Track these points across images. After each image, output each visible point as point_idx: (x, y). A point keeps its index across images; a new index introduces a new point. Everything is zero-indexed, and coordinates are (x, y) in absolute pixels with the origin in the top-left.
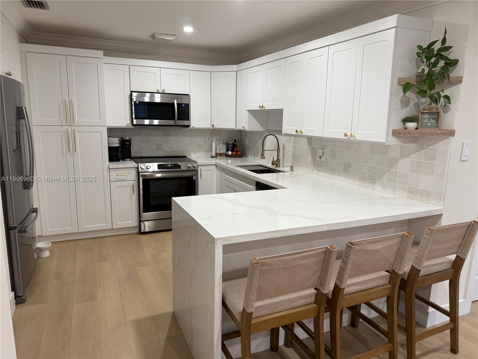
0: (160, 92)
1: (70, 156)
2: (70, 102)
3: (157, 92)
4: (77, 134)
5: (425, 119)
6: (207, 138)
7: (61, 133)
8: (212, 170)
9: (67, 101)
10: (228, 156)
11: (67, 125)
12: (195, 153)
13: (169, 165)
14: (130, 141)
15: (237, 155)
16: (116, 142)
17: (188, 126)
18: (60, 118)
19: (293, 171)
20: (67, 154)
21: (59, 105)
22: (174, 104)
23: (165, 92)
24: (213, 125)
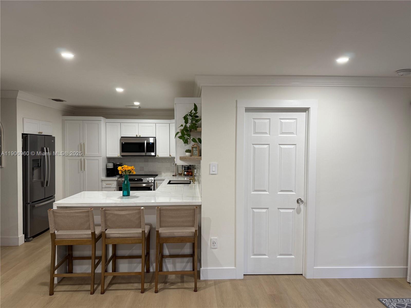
0: (138, 136)
1: (82, 172)
2: (84, 144)
3: (136, 136)
4: (86, 161)
5: (194, 150)
6: (172, 163)
7: (78, 160)
9: (82, 144)
13: (136, 179)
16: (111, 166)
17: (155, 156)
20: (80, 172)
21: (78, 146)
22: (144, 143)
23: (141, 137)
24: (170, 155)
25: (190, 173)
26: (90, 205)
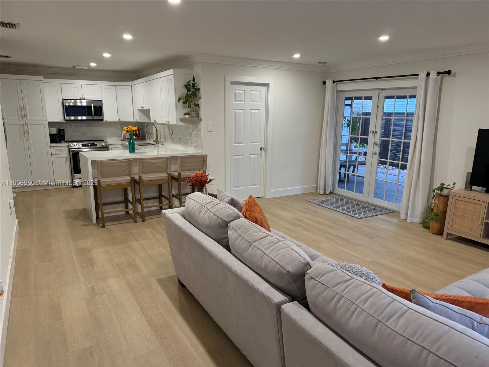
0: (82, 99)
1: (26, 139)
2: (24, 107)
3: (80, 99)
4: (29, 126)
5: (193, 113)
7: (19, 125)
8: (119, 147)
9: (22, 106)
11: (23, 120)
12: (110, 138)
13: (89, 144)
14: (63, 130)
15: (139, 139)
16: (54, 131)
17: (103, 120)
18: (18, 116)
19: (163, 144)
20: (23, 138)
21: (17, 108)
22: (91, 106)
23: (85, 99)
24: (119, 119)
25: (140, 138)
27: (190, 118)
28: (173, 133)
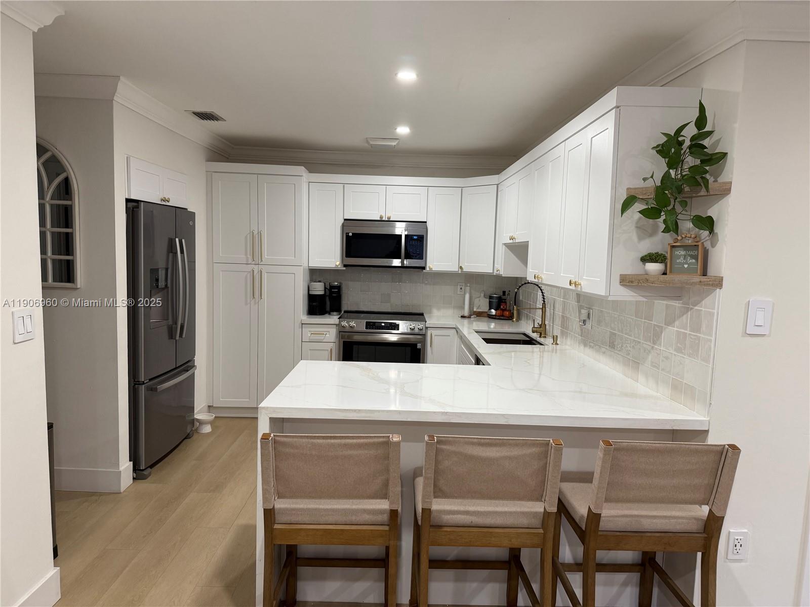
0: (384, 219)
1: (255, 304)
2: (260, 234)
3: (379, 219)
4: (265, 276)
5: (679, 257)
7: (246, 273)
8: (449, 336)
9: (256, 233)
10: (491, 317)
11: (253, 263)
12: (439, 309)
13: (383, 324)
14: (339, 288)
15: (503, 316)
16: (319, 289)
17: (424, 268)
18: (246, 254)
19: (557, 344)
20: (250, 301)
21: (246, 237)
22: (401, 235)
23: (391, 220)
24: (461, 268)
25: (507, 313)
26: (369, 417)
27: (665, 274)
28: (589, 317)
